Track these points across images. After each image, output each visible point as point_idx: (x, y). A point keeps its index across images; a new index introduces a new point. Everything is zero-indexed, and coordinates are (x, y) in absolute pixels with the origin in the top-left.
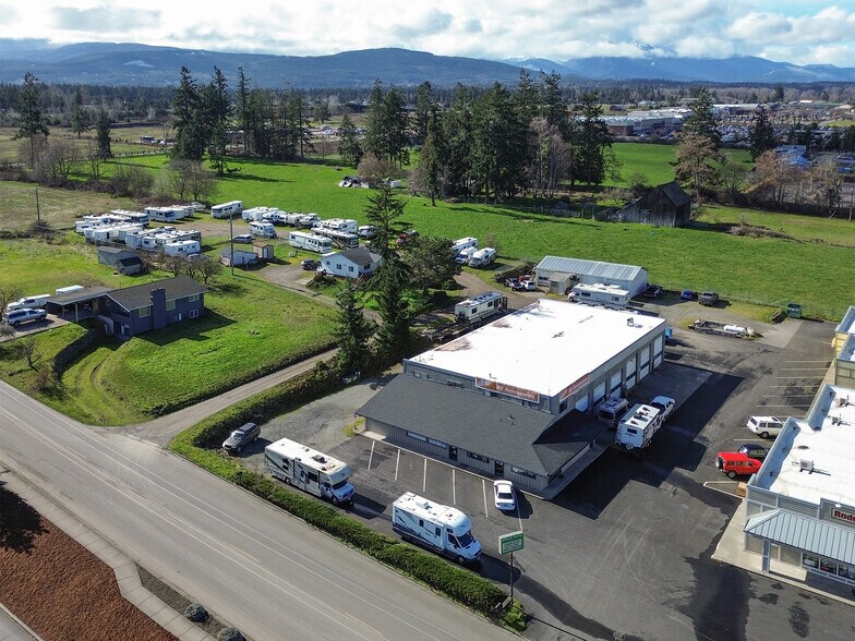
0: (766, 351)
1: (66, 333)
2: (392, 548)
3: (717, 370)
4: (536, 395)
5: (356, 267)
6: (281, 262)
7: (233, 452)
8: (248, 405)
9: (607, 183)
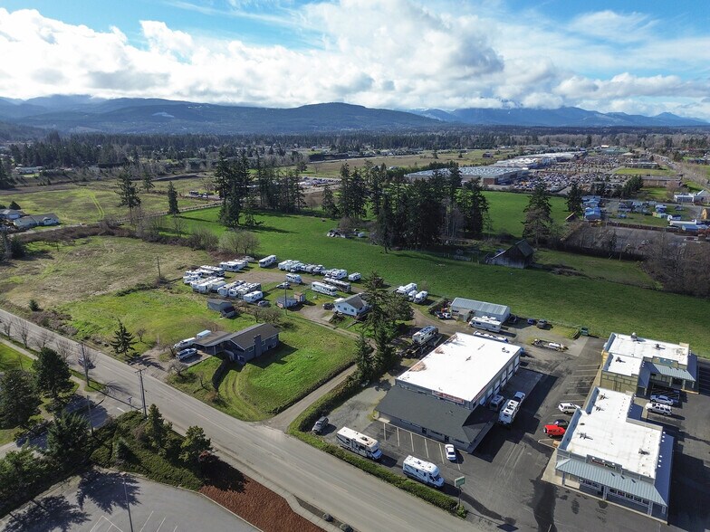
0: (569, 359)
1: (211, 364)
2: (405, 483)
3: (545, 372)
4: (463, 400)
5: (355, 310)
6: (311, 304)
7: (318, 433)
8: (319, 405)
9: (485, 231)
